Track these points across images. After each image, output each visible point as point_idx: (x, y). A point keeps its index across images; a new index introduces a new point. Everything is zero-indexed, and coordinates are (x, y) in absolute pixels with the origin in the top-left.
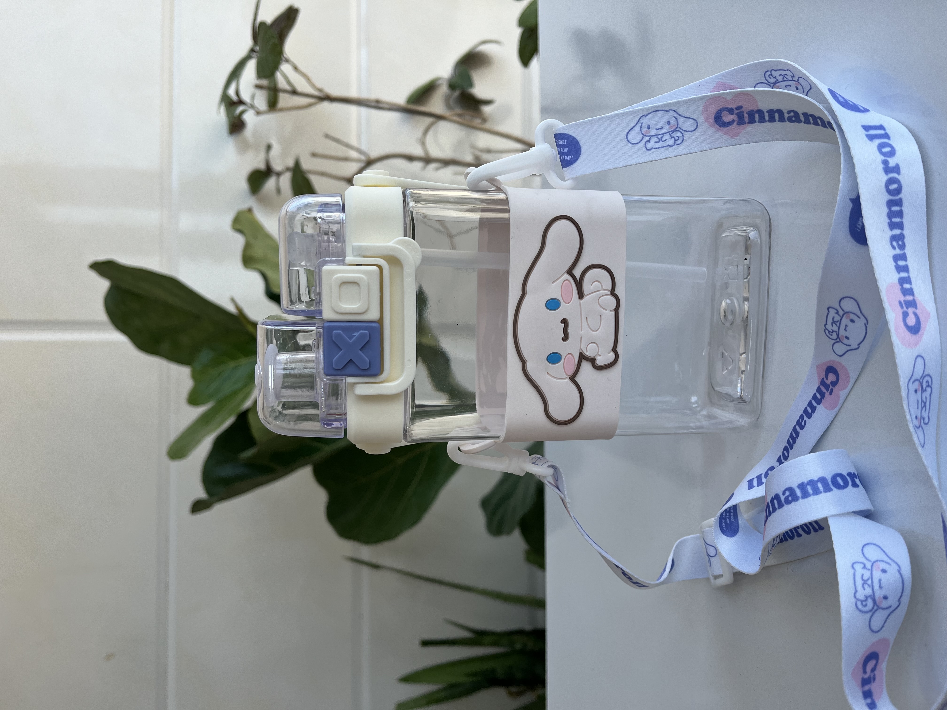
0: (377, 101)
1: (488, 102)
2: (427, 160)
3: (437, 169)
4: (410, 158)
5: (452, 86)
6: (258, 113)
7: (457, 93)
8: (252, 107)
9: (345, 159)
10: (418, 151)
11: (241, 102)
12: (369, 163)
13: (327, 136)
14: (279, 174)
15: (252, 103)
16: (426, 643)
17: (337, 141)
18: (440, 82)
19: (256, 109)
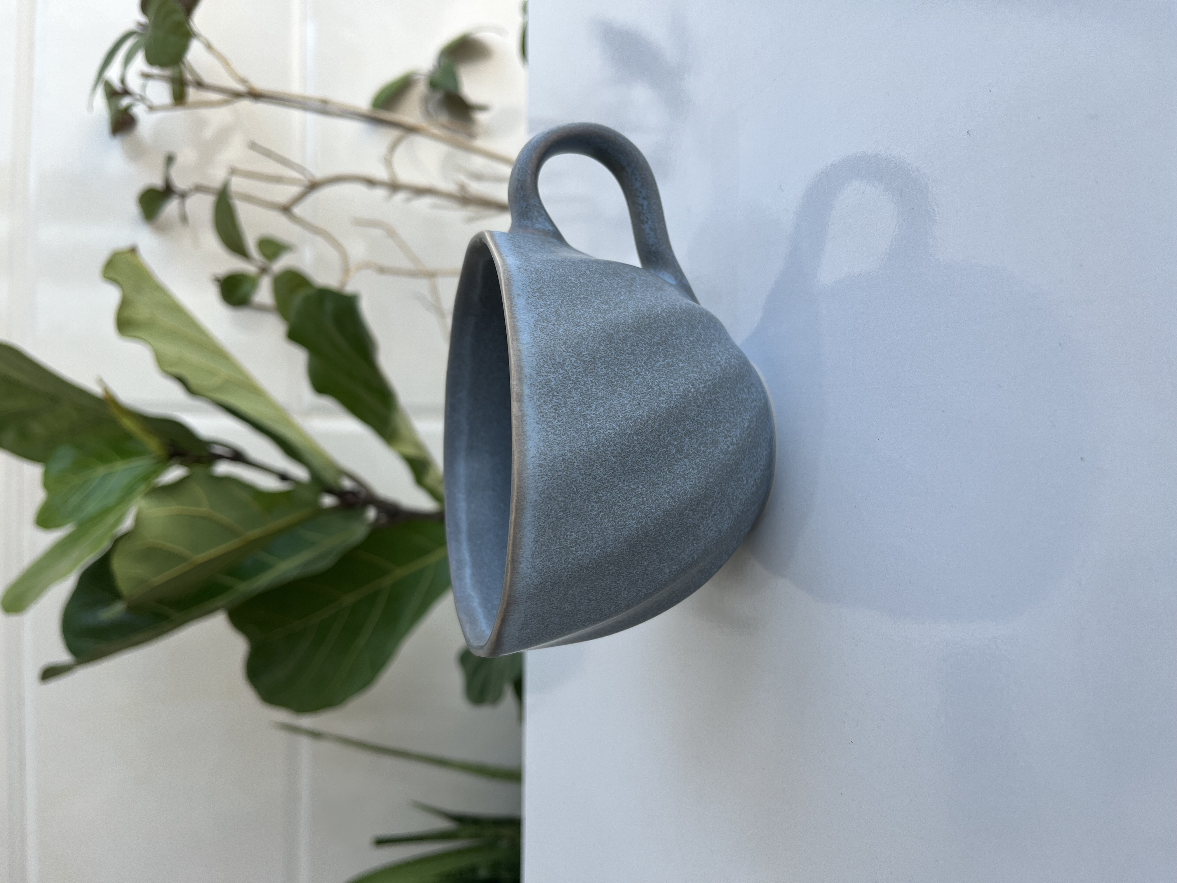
0: (325, 102)
1: (482, 108)
2: (394, 187)
3: (408, 200)
4: (371, 182)
5: (433, 84)
6: (152, 108)
7: (438, 96)
8: (143, 99)
9: (278, 180)
10: (381, 173)
11: (126, 92)
12: (313, 186)
13: (253, 146)
14: (183, 196)
15: (143, 94)
16: (382, 842)
17: (267, 153)
18: (418, 77)
19: (148, 103)
